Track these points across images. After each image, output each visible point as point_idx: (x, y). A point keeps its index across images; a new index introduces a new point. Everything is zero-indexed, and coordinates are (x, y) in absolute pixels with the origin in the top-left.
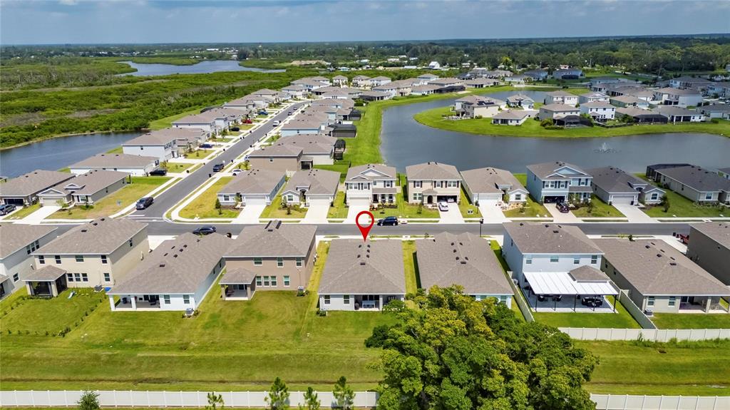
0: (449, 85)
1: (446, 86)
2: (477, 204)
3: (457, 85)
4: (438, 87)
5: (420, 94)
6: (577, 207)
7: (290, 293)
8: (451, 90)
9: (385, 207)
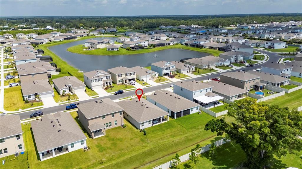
0: (70, 36)
1: (68, 37)
2: (143, 80)
3: (72, 36)
4: (66, 37)
5: (59, 41)
8: (72, 38)
9: (109, 87)
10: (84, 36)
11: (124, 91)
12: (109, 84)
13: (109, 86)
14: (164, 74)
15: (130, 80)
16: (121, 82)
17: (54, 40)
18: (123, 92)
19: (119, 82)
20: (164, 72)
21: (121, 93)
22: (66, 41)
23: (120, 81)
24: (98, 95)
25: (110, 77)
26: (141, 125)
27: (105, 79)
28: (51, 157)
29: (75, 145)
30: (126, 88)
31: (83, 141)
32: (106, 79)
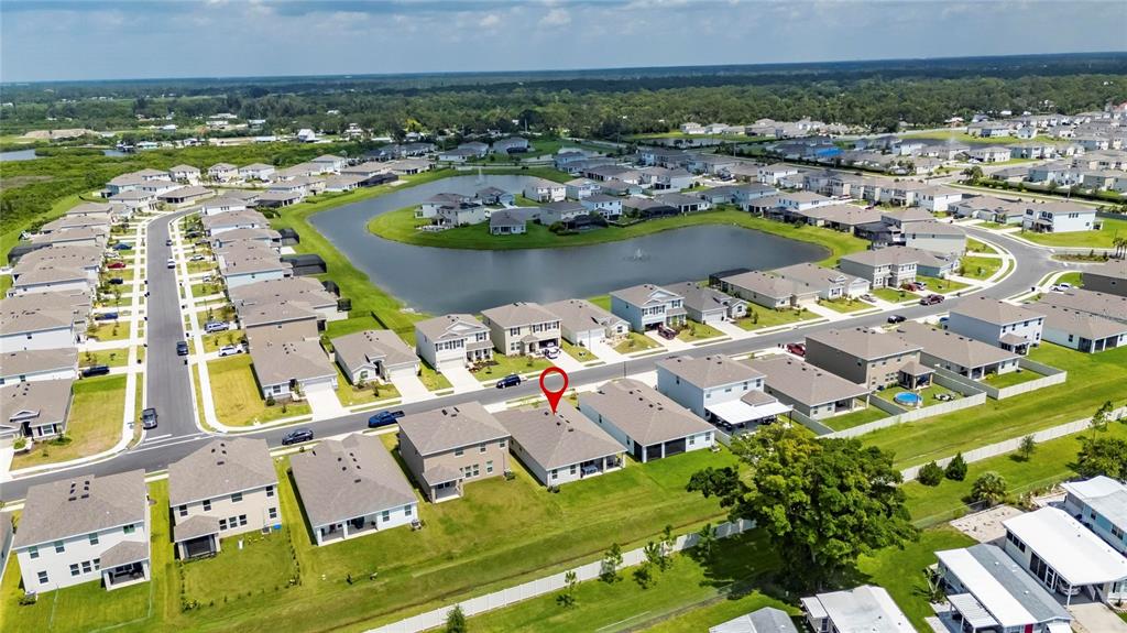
0: (374, 174)
1: (370, 176)
2: (581, 344)
3: (383, 172)
4: (363, 178)
5: (341, 190)
6: (677, 332)
7: (497, 479)
8: (380, 180)
9: (484, 365)
10: (419, 171)
11: (521, 377)
12: (483, 356)
13: (484, 360)
14: (647, 326)
15: (543, 344)
16: (518, 348)
17: (328, 189)
18: (519, 381)
19: (513, 349)
20: (647, 319)
21: (513, 384)
22: (364, 191)
23: (515, 346)
24: (451, 386)
25: (488, 335)
26: (550, 476)
27: (472, 340)
28: (340, 539)
29: (391, 515)
30: (530, 368)
31: (409, 507)
32: (475, 341)
